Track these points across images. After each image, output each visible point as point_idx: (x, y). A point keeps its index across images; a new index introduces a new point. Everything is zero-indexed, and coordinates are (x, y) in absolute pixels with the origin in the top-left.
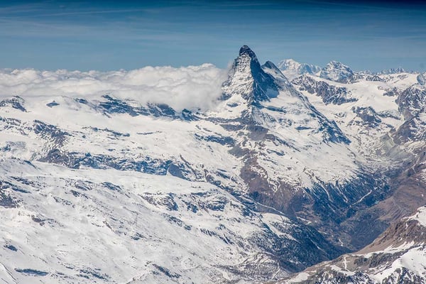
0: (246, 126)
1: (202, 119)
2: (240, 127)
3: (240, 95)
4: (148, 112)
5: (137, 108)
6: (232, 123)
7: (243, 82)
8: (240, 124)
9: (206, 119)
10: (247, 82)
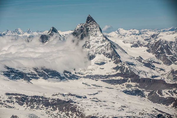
0: (129, 79)
1: (80, 77)
2: (124, 81)
3: (102, 55)
4: (38, 76)
5: (29, 74)
6: (114, 78)
7: (100, 44)
8: (122, 78)
9: (84, 77)
10: (104, 44)
